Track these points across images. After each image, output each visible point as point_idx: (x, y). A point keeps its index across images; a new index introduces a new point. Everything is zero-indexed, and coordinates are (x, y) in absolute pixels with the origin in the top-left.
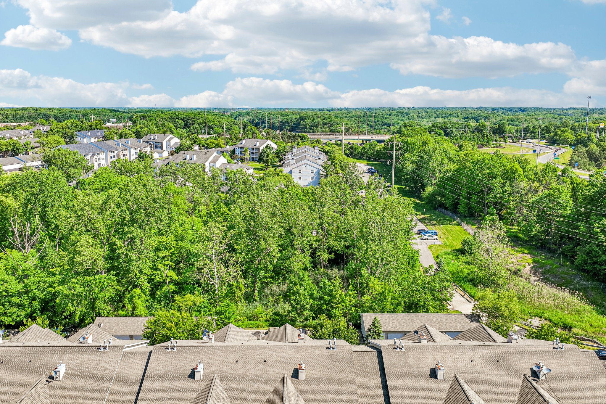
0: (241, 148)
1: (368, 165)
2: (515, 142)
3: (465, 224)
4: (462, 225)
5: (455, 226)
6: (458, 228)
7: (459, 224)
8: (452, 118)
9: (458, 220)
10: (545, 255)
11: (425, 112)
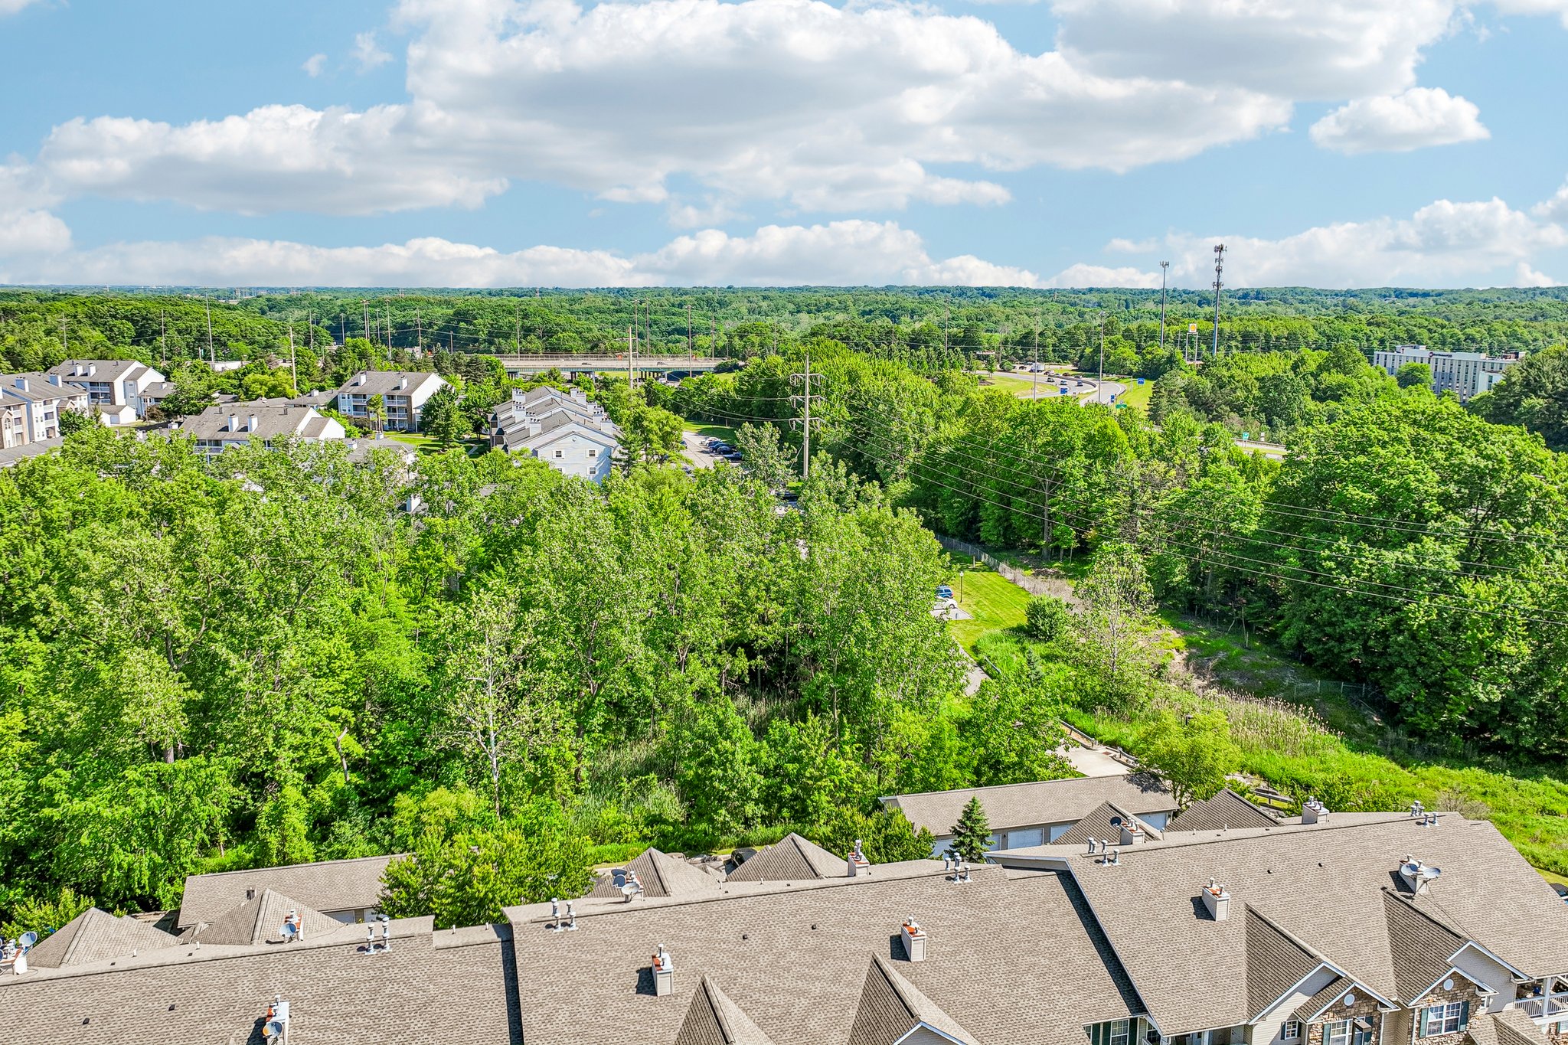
0: (355, 396)
1: (701, 433)
2: (1008, 371)
3: (1008, 568)
4: (1000, 569)
5: (985, 574)
6: (992, 576)
7: (991, 569)
8: (833, 313)
9: (985, 558)
10: (1206, 629)
11: (765, 298)
